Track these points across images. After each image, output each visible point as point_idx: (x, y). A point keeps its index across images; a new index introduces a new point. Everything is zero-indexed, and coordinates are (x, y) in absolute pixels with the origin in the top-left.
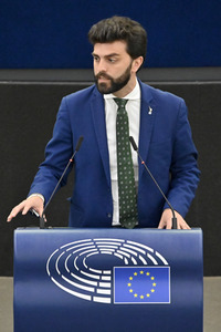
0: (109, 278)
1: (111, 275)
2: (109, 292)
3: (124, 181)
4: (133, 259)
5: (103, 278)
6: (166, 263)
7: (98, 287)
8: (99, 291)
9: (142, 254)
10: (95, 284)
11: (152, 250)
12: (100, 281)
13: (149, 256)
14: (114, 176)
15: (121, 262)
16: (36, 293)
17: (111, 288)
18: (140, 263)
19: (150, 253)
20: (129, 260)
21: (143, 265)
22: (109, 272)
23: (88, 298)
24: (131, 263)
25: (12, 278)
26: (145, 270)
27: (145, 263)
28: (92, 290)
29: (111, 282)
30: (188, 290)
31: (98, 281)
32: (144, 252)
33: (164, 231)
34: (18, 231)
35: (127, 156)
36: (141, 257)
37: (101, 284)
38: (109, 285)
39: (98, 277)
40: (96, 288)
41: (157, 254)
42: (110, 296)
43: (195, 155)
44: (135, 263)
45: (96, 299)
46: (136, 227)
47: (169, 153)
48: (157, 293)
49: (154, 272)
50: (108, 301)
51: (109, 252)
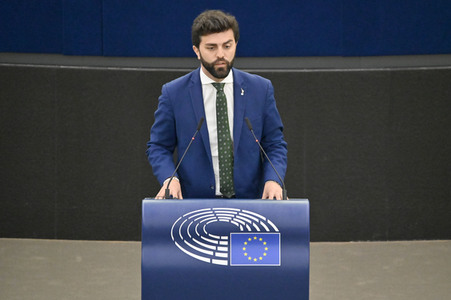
0: (226, 243)
1: (228, 240)
2: (226, 255)
3: (224, 155)
4: (248, 227)
5: (221, 243)
6: (277, 230)
7: (217, 251)
8: (217, 254)
9: (256, 222)
10: (214, 248)
11: (264, 219)
12: (218, 245)
13: (262, 223)
14: (215, 152)
15: (237, 229)
16: (161, 255)
17: (228, 252)
18: (254, 230)
20: (244, 227)
21: (256, 231)
22: (226, 238)
23: (208, 260)
24: (246, 230)
25: (140, 243)
26: (259, 236)
27: (258, 230)
28: (211, 253)
29: (228, 246)
30: (296, 254)
31: (217, 245)
32: (257, 220)
33: (275, 202)
34: (145, 201)
35: (226, 133)
36: (254, 225)
37: (220, 249)
38: (226, 249)
40: (215, 251)
41: (269, 222)
42: (228, 259)
43: (281, 129)
44: (250, 229)
45: (215, 262)
46: (234, 197)
47: (260, 128)
48: (268, 257)
49: (266, 238)
50: (225, 263)
51: (226, 220)
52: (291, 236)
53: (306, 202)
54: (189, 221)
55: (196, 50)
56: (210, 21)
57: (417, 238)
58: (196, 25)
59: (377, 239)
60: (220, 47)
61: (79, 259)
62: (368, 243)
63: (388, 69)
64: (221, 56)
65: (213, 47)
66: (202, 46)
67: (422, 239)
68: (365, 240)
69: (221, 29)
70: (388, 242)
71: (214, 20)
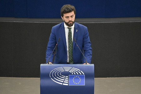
0: (67, 78)
1: (68, 77)
2: (67, 82)
5: (66, 78)
6: (84, 74)
7: (64, 81)
8: (65, 82)
10: (63, 80)
13: (79, 72)
15: (71, 74)
16: (47, 82)
17: (68, 81)
19: (79, 71)
20: (73, 73)
22: (67, 77)
23: (62, 84)
25: (40, 78)
26: (78, 76)
28: (63, 81)
29: (68, 79)
30: (90, 82)
32: (77, 71)
33: (83, 65)
34: (41, 65)
35: (71, 44)
37: (65, 80)
38: (67, 80)
39: (64, 78)
45: (64, 84)
48: (81, 82)
50: (67, 85)
51: (67, 71)
52: (88, 76)
53: (93, 65)
54: (56, 71)
55: (62, 18)
56: (66, 9)
57: (129, 76)
58: (62, 10)
59: (116, 77)
60: (70, 17)
61: (20, 83)
62: (113, 78)
63: (119, 22)
64: (70, 20)
65: (68, 17)
66: (64, 17)
67: (130, 76)
68: (112, 77)
69: (70, 11)
70: (119, 78)
71: (67, 8)
